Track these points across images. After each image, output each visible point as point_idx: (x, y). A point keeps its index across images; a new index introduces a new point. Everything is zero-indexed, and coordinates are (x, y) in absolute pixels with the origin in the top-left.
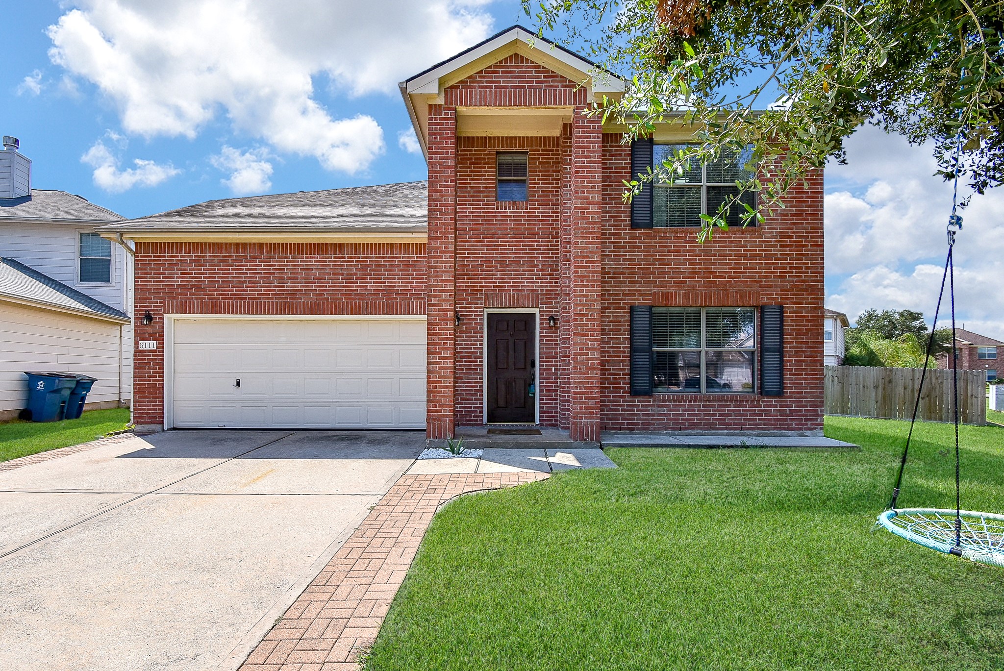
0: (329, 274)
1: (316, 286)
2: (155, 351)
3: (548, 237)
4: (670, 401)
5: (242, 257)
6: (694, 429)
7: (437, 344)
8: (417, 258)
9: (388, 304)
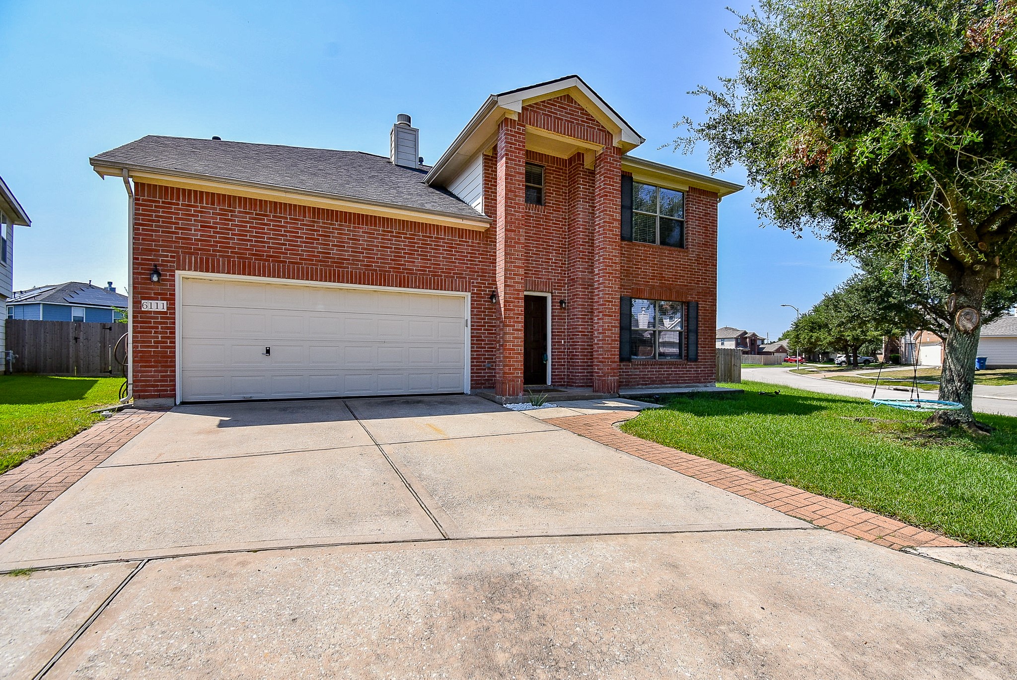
0: (377, 246)
1: (364, 257)
2: (165, 313)
3: (559, 237)
4: (640, 365)
5: (281, 217)
6: (653, 384)
7: (511, 318)
8: (460, 241)
9: (434, 279)
